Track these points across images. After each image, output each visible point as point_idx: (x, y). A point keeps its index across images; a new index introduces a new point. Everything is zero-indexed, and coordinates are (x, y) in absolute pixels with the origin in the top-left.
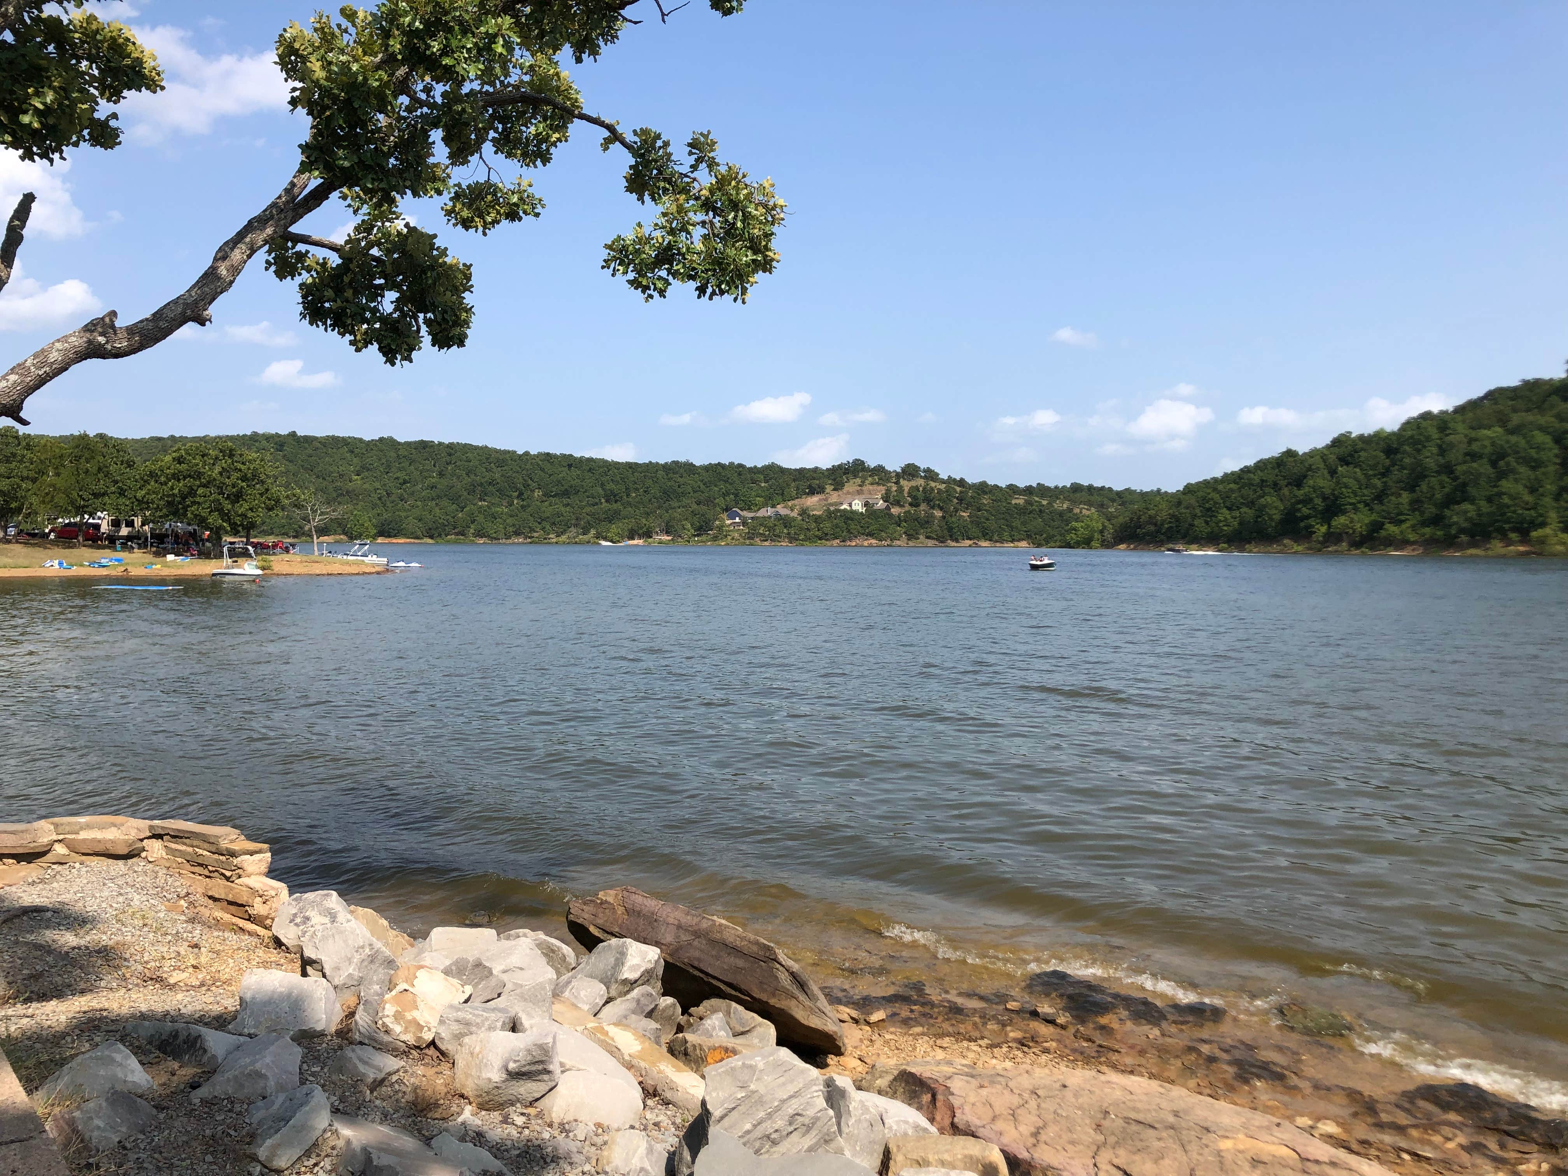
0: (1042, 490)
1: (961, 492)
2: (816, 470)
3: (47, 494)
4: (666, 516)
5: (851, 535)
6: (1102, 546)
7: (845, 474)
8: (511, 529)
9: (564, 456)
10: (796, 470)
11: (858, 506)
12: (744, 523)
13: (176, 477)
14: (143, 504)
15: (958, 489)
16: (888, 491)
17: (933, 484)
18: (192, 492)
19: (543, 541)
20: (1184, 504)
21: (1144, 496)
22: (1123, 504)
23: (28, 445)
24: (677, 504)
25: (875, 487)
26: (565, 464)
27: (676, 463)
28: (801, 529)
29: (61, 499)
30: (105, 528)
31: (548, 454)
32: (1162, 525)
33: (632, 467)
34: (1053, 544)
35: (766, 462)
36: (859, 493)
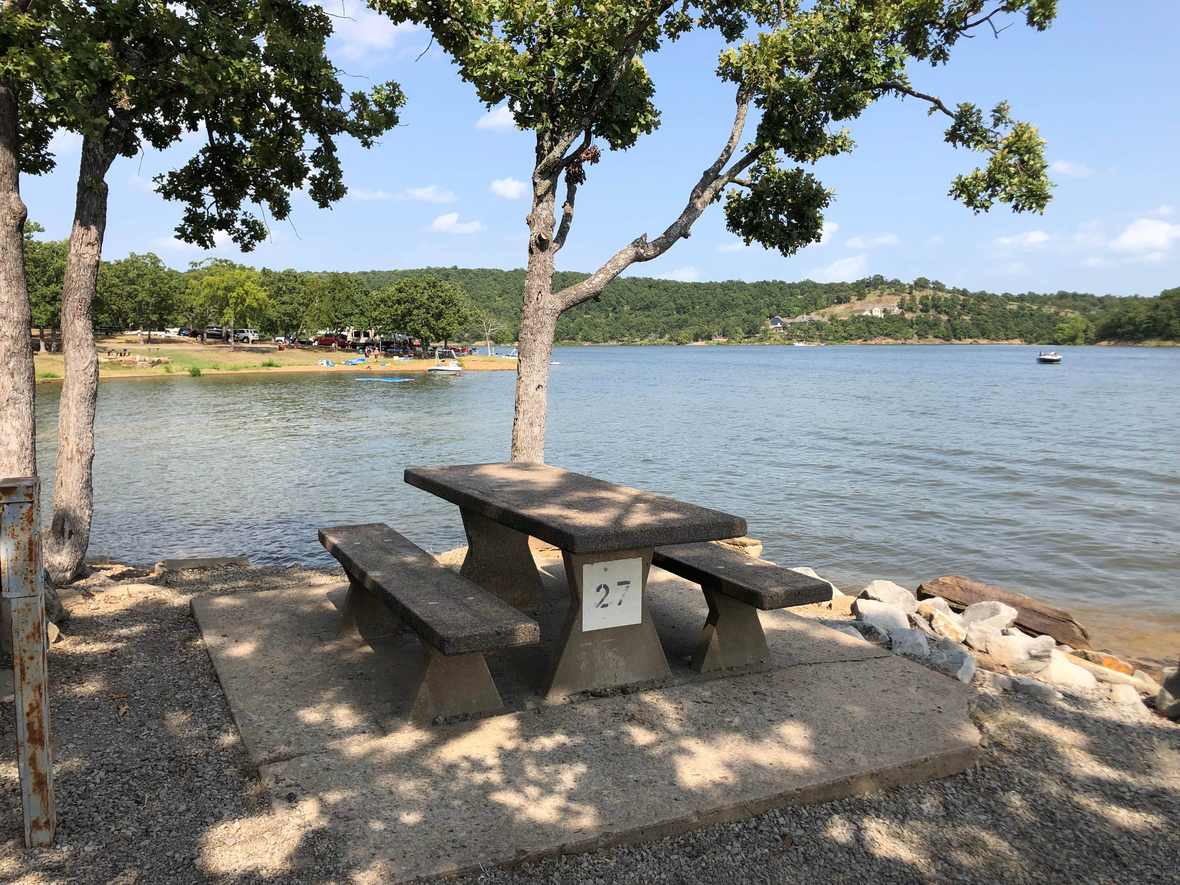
0: (1033, 298)
1: (964, 300)
2: (843, 284)
3: (315, 315)
4: (723, 324)
5: (872, 335)
6: (1085, 342)
7: (867, 287)
8: (608, 335)
9: (646, 280)
10: (827, 285)
11: (878, 312)
12: (784, 328)
13: (399, 302)
14: (377, 321)
15: (962, 298)
16: (903, 300)
17: (940, 294)
18: (410, 313)
19: (631, 343)
20: (1161, 307)
21: (1123, 301)
22: (1104, 307)
23: (302, 281)
24: (731, 314)
25: (892, 296)
26: (646, 285)
27: (731, 282)
28: (831, 331)
29: (324, 318)
30: (350, 338)
31: (634, 278)
32: (1140, 325)
33: (697, 286)
34: (1041, 341)
35: (803, 279)
36: (878, 302)
